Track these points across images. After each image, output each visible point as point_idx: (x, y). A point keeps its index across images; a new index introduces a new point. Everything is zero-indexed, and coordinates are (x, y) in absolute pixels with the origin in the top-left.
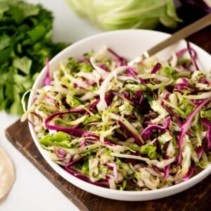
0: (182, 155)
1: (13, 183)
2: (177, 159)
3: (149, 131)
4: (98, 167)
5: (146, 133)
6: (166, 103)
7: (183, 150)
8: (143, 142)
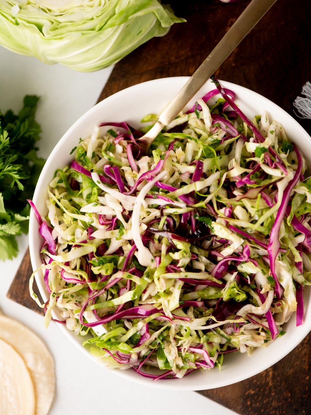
0: (281, 286)
1: (55, 369)
2: (276, 293)
3: (223, 267)
4: (180, 355)
5: (219, 271)
6: (232, 222)
7: (280, 279)
8: (220, 283)
